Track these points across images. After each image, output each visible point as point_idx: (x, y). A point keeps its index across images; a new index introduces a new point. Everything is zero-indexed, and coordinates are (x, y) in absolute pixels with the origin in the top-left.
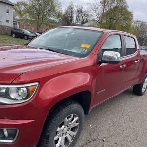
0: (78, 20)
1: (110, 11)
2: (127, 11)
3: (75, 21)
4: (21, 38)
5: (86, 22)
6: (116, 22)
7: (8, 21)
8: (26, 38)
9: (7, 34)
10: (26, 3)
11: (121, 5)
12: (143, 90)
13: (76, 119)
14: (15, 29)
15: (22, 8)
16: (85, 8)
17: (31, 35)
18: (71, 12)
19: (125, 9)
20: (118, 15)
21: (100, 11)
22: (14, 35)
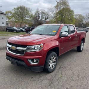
0: (42, 18)
1: (60, 11)
2: (70, 10)
3: (41, 19)
4: (12, 32)
5: (47, 19)
6: (65, 17)
7: (3, 23)
8: (15, 31)
9: (4, 31)
10: (11, 11)
11: (66, 7)
12: (81, 49)
13: (55, 58)
14: (8, 27)
15: (9, 15)
16: (46, 11)
17: (18, 29)
18: (38, 14)
19: (69, 9)
20: (66, 13)
21: (55, 12)
22: (8, 31)
